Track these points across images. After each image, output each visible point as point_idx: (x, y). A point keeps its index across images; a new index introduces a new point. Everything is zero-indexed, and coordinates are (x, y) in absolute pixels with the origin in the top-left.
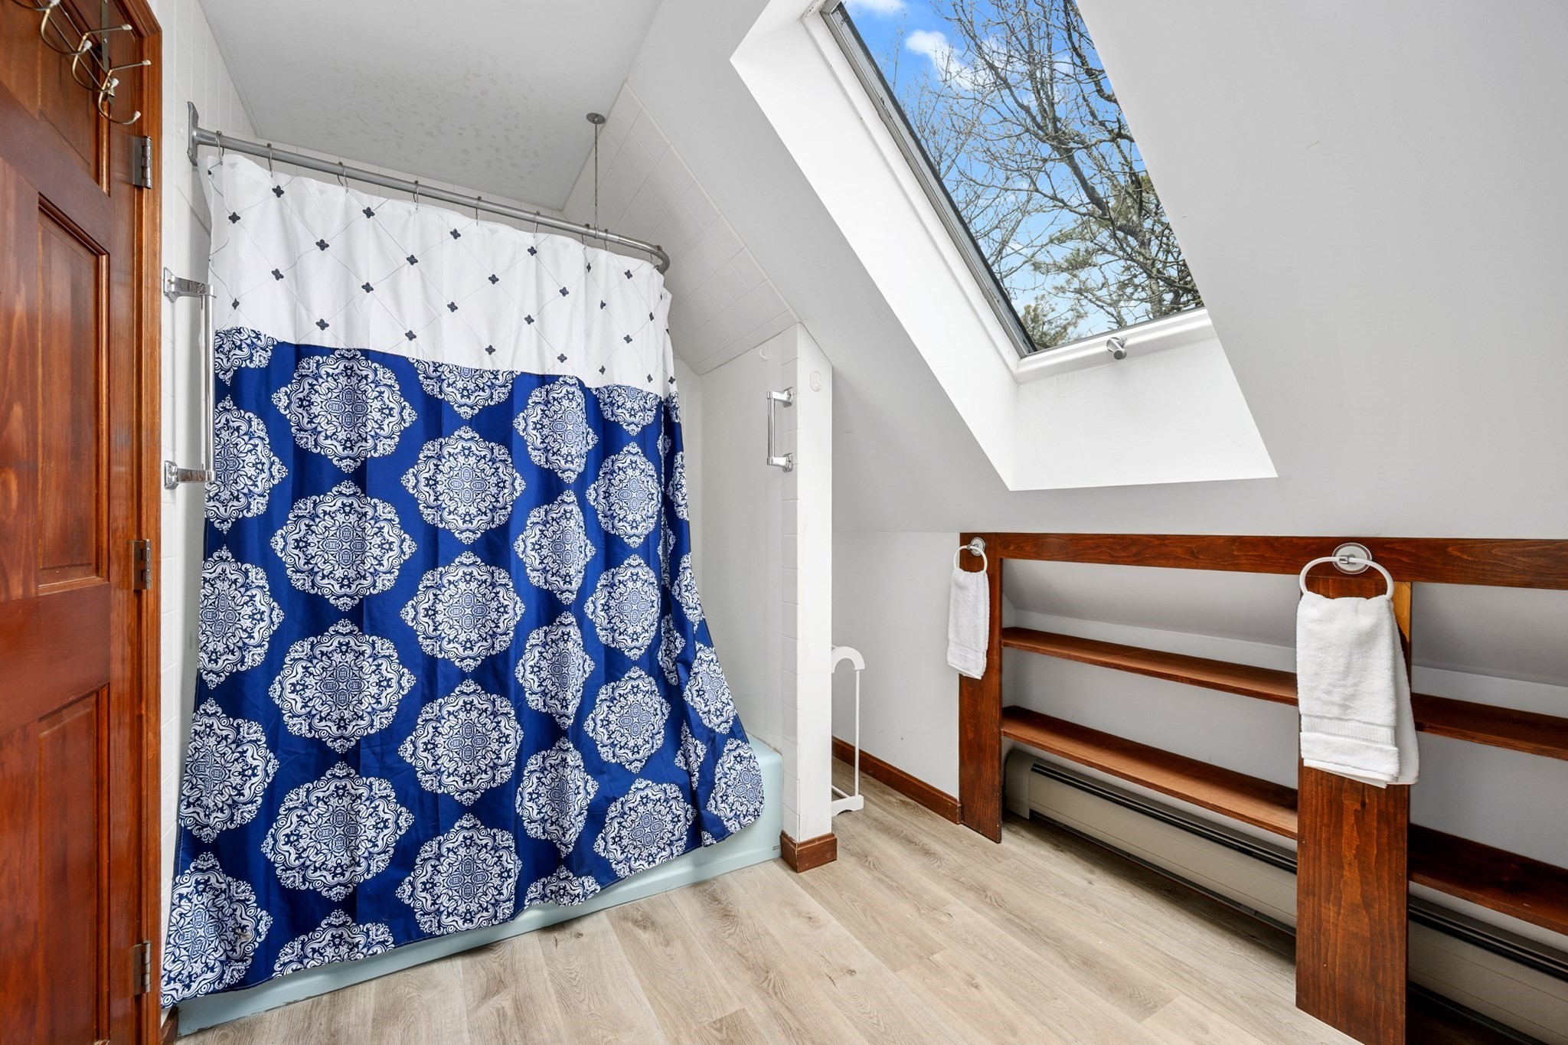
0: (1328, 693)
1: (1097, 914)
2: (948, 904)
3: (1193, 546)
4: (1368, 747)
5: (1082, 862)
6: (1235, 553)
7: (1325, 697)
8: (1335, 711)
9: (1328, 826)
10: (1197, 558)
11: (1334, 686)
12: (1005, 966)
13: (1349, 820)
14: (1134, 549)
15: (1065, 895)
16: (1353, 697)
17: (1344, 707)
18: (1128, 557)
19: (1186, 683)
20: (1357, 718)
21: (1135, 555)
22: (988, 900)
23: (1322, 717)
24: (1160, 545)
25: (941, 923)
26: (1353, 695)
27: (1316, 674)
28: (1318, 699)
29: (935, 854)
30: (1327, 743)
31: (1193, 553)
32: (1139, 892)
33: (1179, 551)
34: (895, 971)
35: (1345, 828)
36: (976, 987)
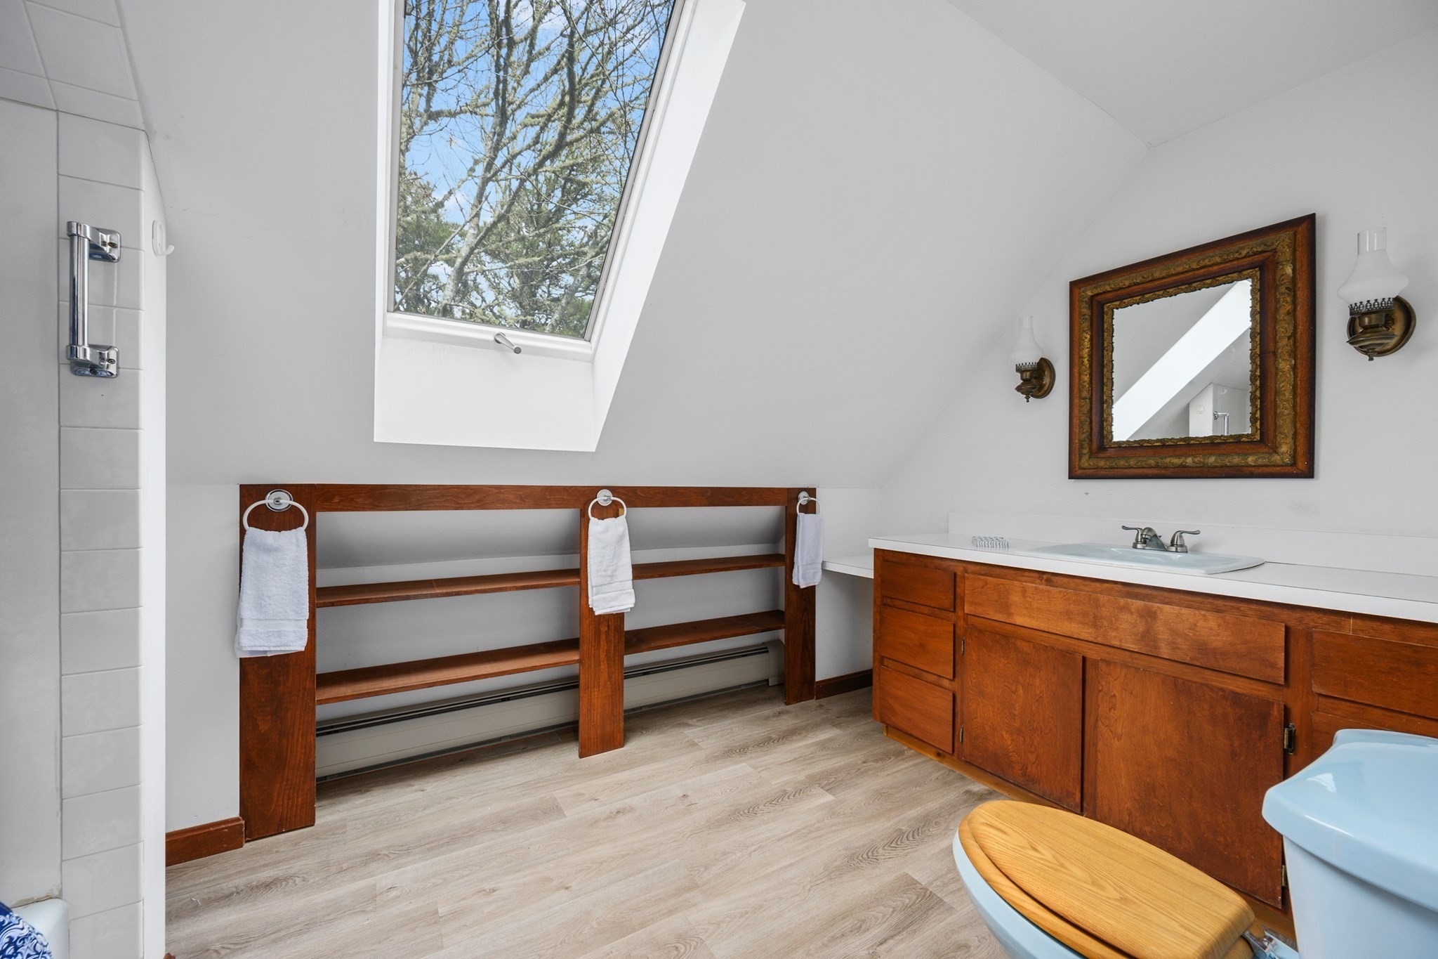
0: (605, 571)
1: (459, 800)
2: (375, 885)
3: (521, 493)
4: (622, 594)
5: (398, 784)
6: (548, 497)
7: (604, 574)
8: (608, 579)
9: (594, 646)
10: (524, 501)
11: (609, 566)
12: (481, 867)
13: (603, 637)
14: (477, 497)
15: (425, 808)
16: (615, 571)
17: (612, 576)
18: (472, 503)
19: (513, 590)
20: (617, 580)
21: (478, 501)
22: (392, 856)
23: (601, 585)
24: (498, 493)
25: (398, 897)
26: (616, 569)
27: (601, 562)
28: (601, 576)
29: (277, 879)
30: (605, 598)
31: (521, 498)
32: (454, 772)
33: (512, 497)
34: (442, 947)
35: (602, 643)
36: (494, 891)
